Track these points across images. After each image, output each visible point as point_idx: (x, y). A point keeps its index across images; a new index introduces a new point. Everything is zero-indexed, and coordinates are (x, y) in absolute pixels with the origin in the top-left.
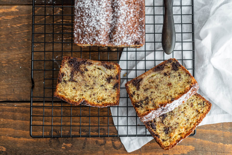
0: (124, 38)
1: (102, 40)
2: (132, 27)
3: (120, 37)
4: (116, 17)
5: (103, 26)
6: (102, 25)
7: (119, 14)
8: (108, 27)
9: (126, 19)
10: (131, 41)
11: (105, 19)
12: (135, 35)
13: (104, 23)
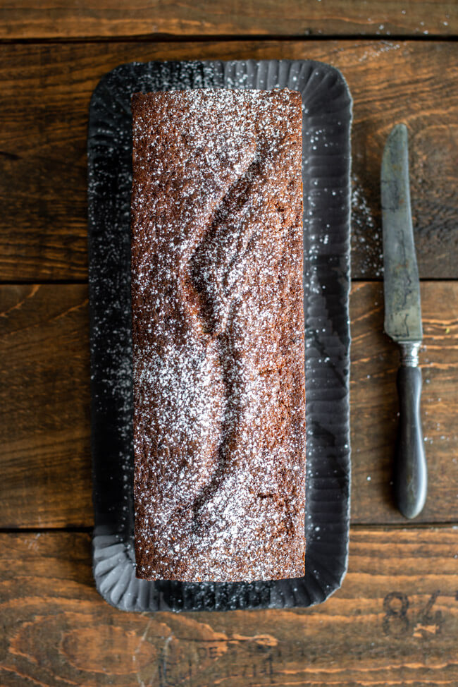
0: (257, 457)
1: (204, 463)
2: (274, 431)
3: (246, 457)
4: (235, 408)
5: (204, 430)
6: (202, 429)
7: (242, 402)
8: (218, 431)
9: (261, 412)
10: (274, 463)
11: (210, 414)
12: (282, 449)
13: (206, 424)
